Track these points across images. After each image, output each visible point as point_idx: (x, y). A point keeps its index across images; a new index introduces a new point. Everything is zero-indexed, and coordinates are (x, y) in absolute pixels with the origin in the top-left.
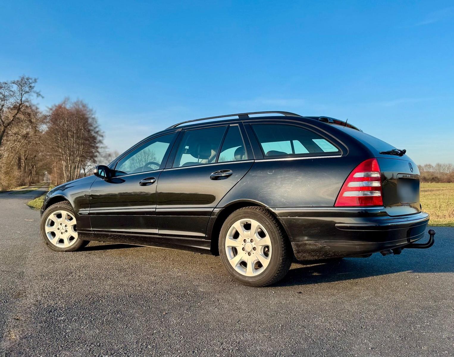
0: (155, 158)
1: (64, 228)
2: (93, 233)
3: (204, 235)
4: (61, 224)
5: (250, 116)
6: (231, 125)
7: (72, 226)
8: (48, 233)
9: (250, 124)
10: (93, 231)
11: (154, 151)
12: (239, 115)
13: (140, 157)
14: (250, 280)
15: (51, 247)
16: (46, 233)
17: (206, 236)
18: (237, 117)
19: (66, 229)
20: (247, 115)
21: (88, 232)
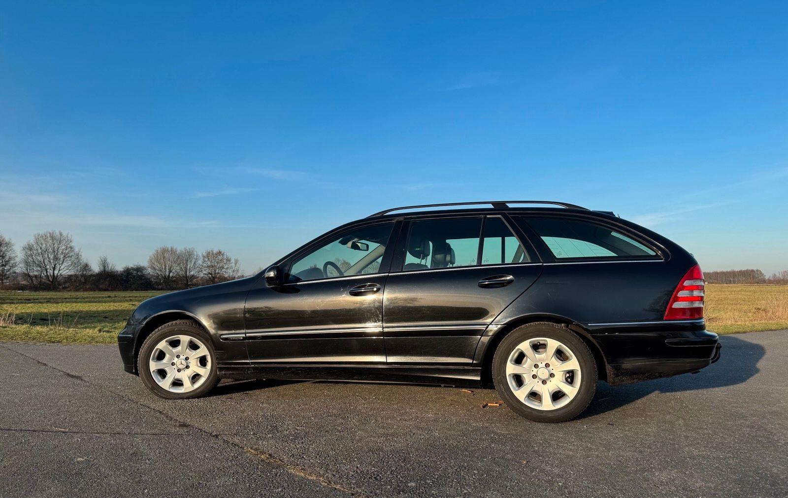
0: (71, 248)
1: (184, 362)
2: (253, 367)
3: (470, 361)
4: (178, 357)
5: (510, 206)
6: (488, 216)
7: (197, 358)
8: (153, 371)
9: (520, 216)
10: (252, 363)
11: (69, 236)
12: (493, 203)
13: (44, 245)
14: (550, 415)
15: (161, 393)
16: (151, 371)
17: (474, 362)
18: (491, 206)
19: (187, 363)
20: (505, 203)
21: (242, 366)
